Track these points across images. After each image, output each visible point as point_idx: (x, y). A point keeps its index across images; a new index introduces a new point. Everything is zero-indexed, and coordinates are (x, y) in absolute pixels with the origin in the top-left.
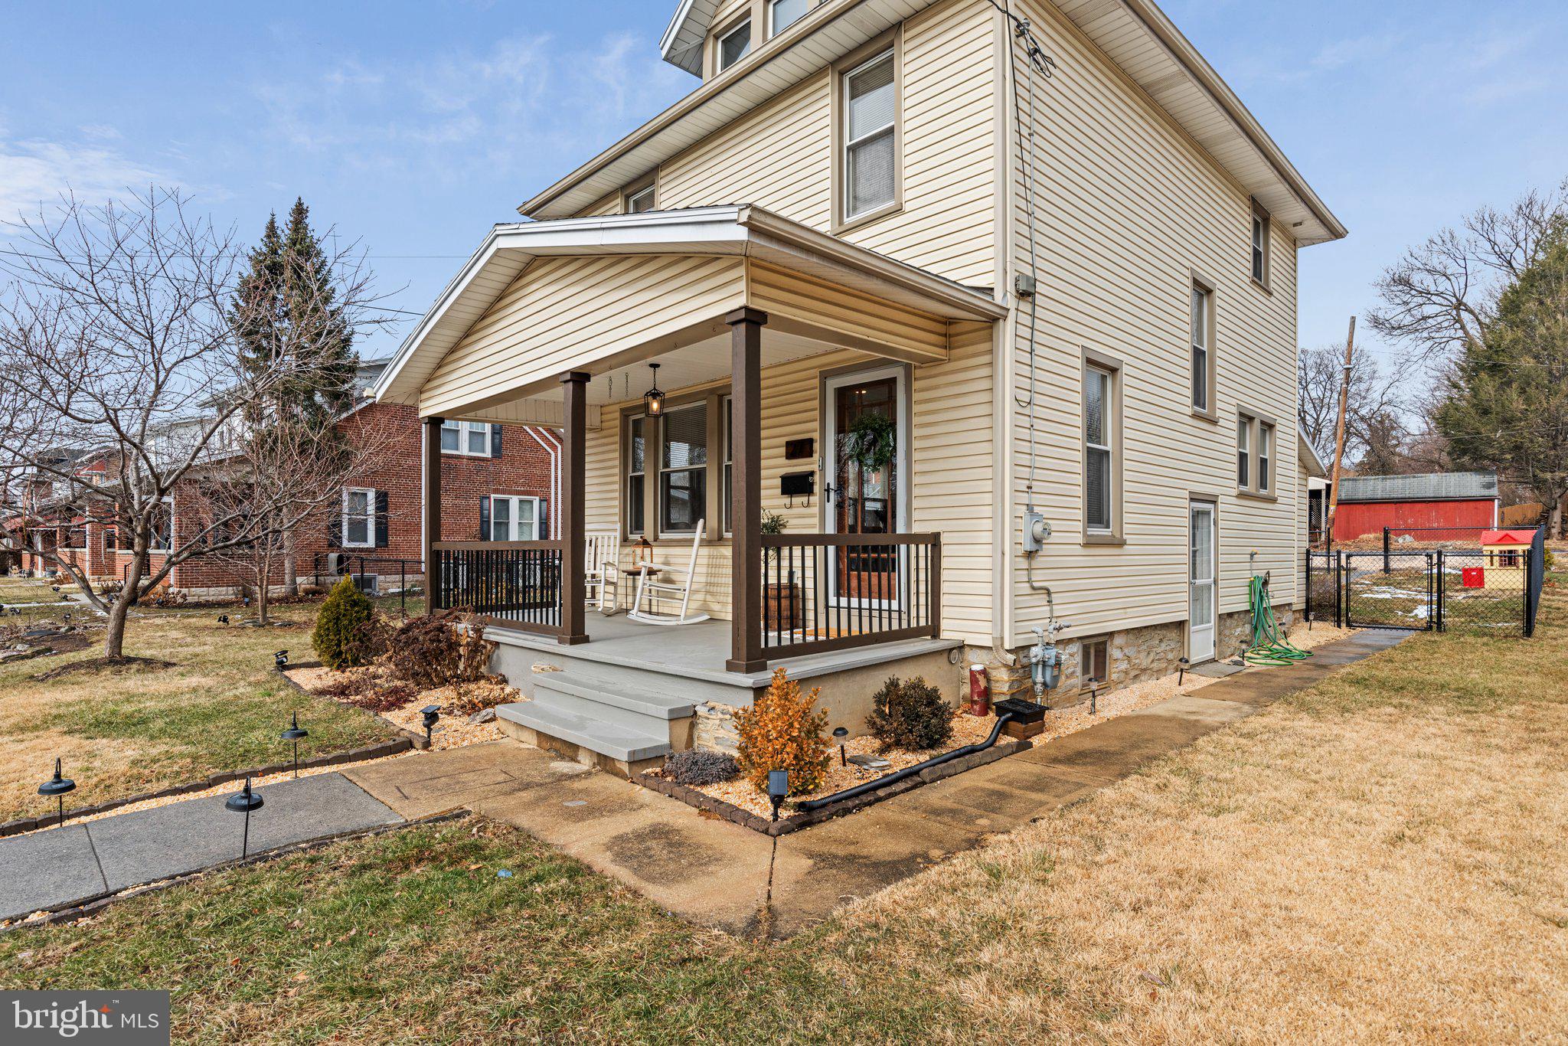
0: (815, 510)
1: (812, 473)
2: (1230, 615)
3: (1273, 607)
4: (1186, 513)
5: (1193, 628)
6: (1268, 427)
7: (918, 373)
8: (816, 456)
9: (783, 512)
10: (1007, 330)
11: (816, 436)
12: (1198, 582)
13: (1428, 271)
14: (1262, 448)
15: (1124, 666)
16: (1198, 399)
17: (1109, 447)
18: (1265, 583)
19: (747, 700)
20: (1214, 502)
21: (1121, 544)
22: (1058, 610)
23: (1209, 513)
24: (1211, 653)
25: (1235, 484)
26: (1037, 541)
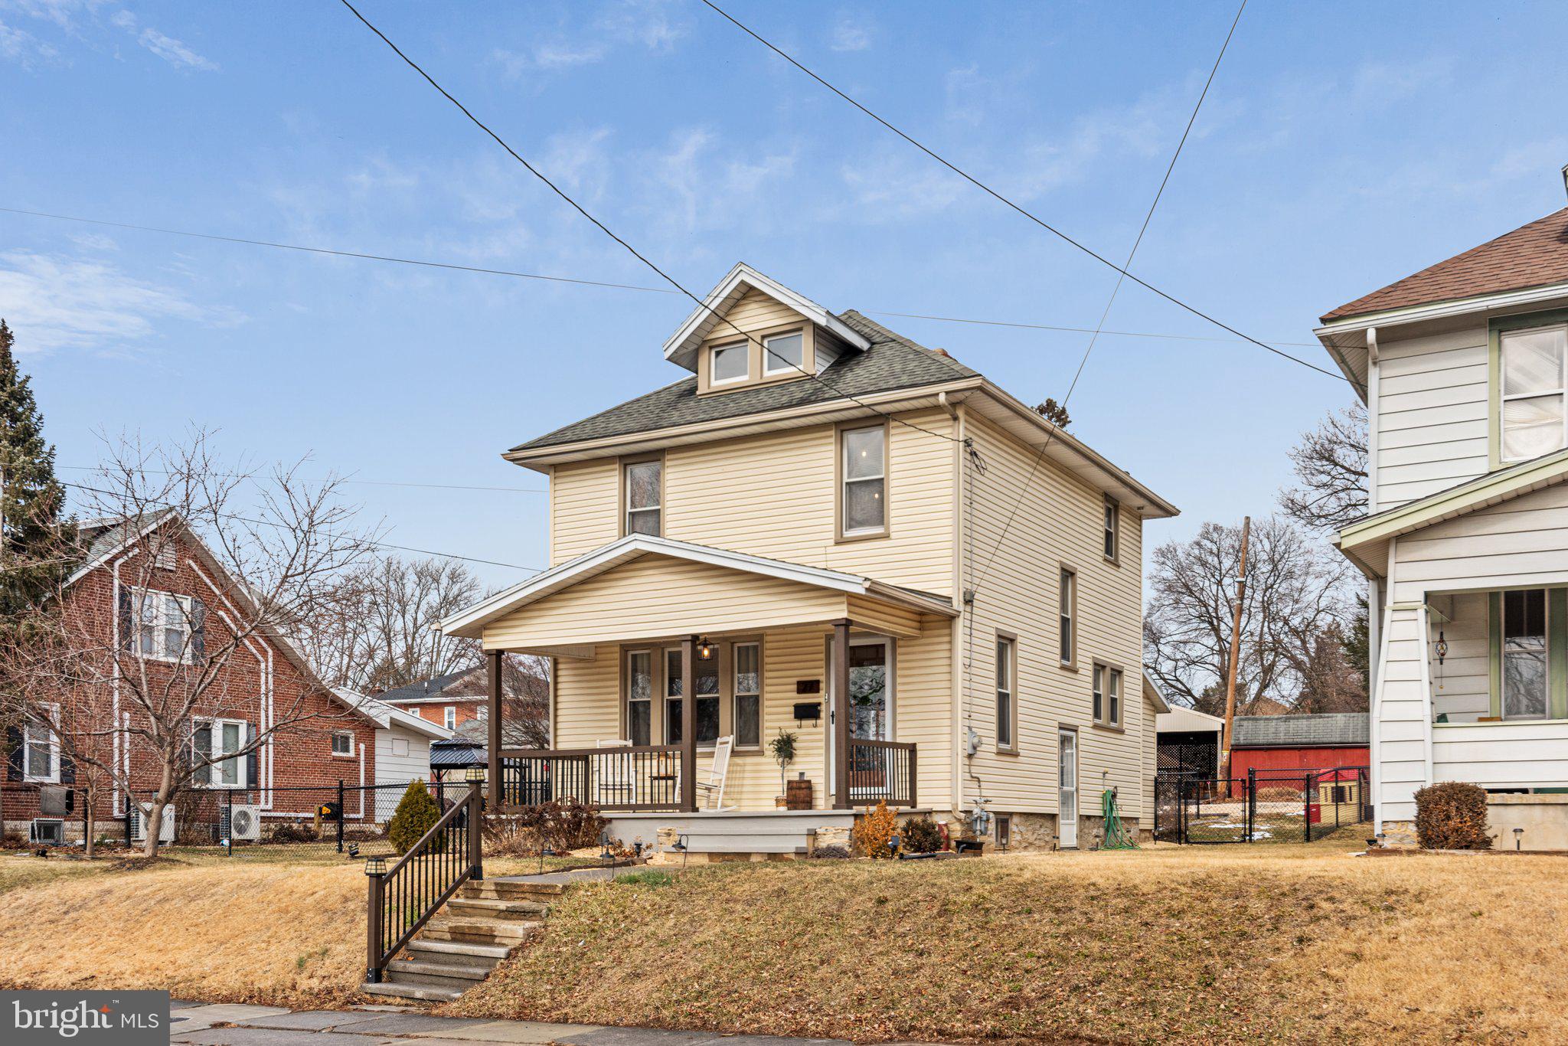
0: (822, 730)
1: (819, 704)
2: (1089, 817)
3: (1122, 818)
4: (1057, 737)
5: (1062, 821)
6: (1117, 673)
7: (900, 643)
8: (822, 692)
9: (797, 730)
10: (960, 625)
11: (822, 678)
12: (1065, 788)
13: (1352, 446)
14: (1112, 690)
15: (1018, 837)
16: (1065, 655)
17: (1009, 691)
18: (1114, 796)
19: (850, 823)
20: (1076, 731)
21: (1017, 755)
22: (985, 793)
23: (1072, 738)
24: (1074, 843)
25: (1091, 718)
26: (975, 748)
